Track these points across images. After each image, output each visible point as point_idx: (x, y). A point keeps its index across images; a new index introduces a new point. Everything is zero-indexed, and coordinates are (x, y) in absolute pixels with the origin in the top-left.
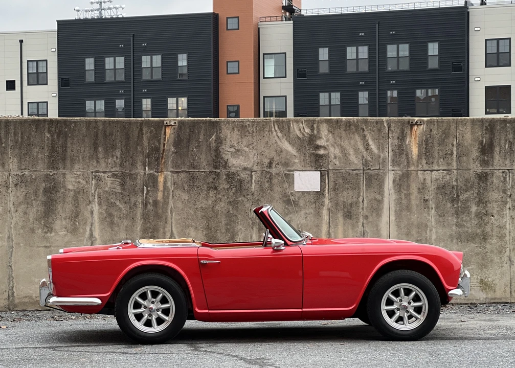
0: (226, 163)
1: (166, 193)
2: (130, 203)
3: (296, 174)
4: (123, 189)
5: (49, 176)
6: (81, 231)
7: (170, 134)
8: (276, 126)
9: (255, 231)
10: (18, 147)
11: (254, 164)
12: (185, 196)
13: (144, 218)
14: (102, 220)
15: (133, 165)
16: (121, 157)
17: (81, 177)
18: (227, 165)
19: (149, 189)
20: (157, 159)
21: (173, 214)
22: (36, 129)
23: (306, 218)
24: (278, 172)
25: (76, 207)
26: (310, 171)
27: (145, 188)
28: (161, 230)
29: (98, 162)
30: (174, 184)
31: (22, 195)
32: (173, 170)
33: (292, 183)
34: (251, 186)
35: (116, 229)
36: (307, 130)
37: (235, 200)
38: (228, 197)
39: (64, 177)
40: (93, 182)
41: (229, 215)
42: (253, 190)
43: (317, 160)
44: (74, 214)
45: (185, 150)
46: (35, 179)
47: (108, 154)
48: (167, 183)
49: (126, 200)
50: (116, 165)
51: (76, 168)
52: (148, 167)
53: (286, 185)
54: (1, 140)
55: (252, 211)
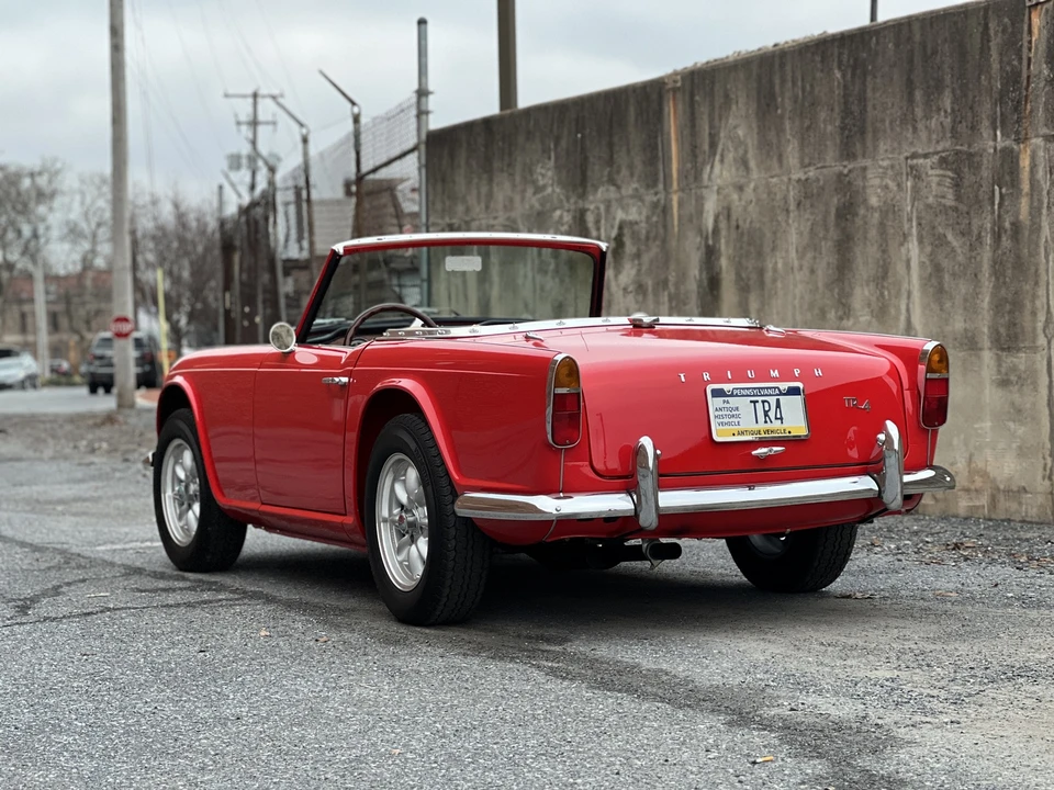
1: (1035, 197)
2: (970, 232)
4: (958, 198)
5: (843, 178)
6: (893, 311)
7: (1040, 29)
10: (798, 112)
13: (995, 274)
14: (926, 282)
15: (974, 128)
16: (953, 110)
17: (890, 172)
19: (1004, 190)
20: (1017, 106)
21: (1050, 259)
25: (884, 251)
27: (996, 187)
28: (1028, 305)
30: (1050, 174)
31: (808, 230)
32: (1047, 132)
35: (948, 305)
39: (864, 178)
40: (909, 184)
44: (880, 270)
46: (823, 188)
47: (931, 107)
48: (1037, 172)
49: (963, 226)
50: (944, 132)
51: (881, 151)
52: (1001, 132)
54: (776, 100)
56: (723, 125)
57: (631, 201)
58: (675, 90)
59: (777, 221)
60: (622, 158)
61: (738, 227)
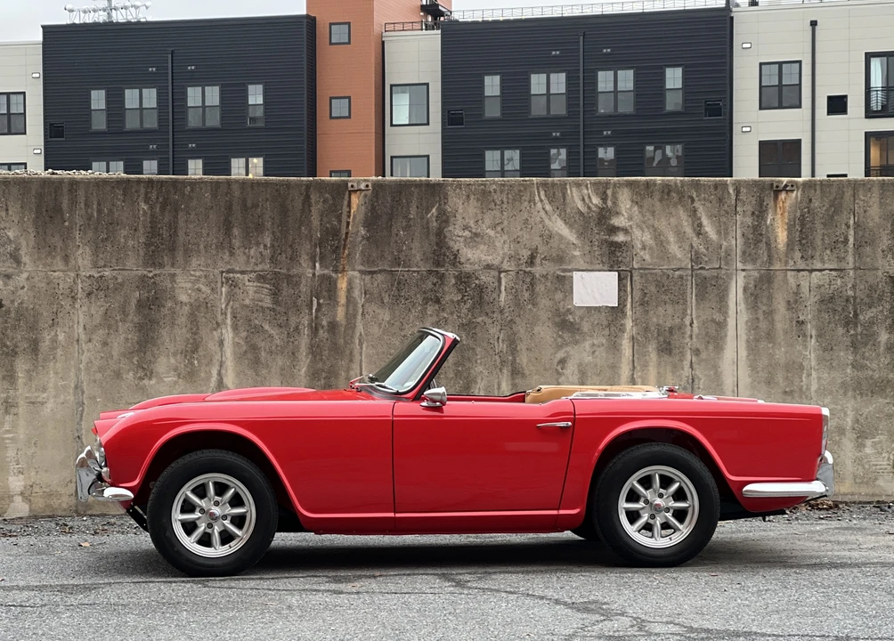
0: (456, 256)
1: (351, 308)
2: (287, 325)
3: (576, 276)
4: (276, 302)
5: (146, 279)
6: (203, 375)
7: (358, 205)
8: (542, 193)
9: (505, 375)
10: (92, 227)
11: (503, 259)
12: (385, 316)
13: (312, 353)
14: (239, 357)
15: (294, 259)
16: (273, 246)
17: (203, 280)
18: (458, 260)
19: (321, 301)
20: (336, 250)
21: (364, 346)
22: (124, 195)
23: (594, 352)
24: (545, 273)
25: (194, 334)
26: (599, 271)
27: (314, 298)
28: (343, 373)
30: (365, 294)
31: (100, 313)
32: (363, 268)
33: (569, 292)
34: (499, 296)
35: (264, 372)
36: (596, 200)
37: (470, 322)
38: (459, 317)
39: (173, 281)
40: (224, 289)
42: (502, 304)
43: (612, 253)
44: (190, 346)
45: (385, 233)
46: (122, 284)
47: (248, 240)
48: (353, 292)
49: (281, 321)
50: (263, 259)
51: (193, 265)
52: (320, 264)
53: (559, 296)
54: (62, 215)
55: (500, 341)
59: (59, 304)
61: (2, 306)
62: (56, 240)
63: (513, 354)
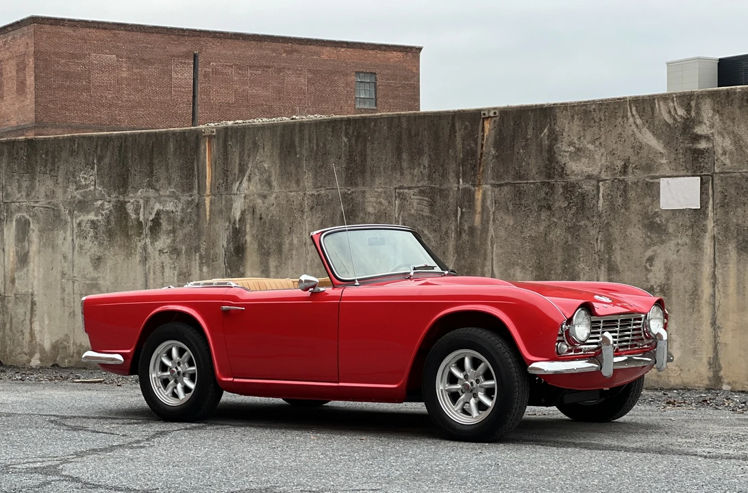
0: (563, 168)
1: (485, 216)
2: (440, 230)
3: (663, 181)
4: (432, 212)
5: (347, 196)
7: (489, 130)
8: (634, 109)
9: (603, 272)
10: (313, 157)
11: (601, 170)
12: (510, 221)
13: (457, 252)
15: (444, 176)
16: (429, 166)
17: (383, 195)
18: (565, 172)
19: (464, 210)
20: (474, 167)
21: (495, 246)
22: (333, 131)
23: (678, 251)
24: (636, 180)
26: (684, 176)
27: (459, 209)
28: (479, 268)
29: (402, 174)
30: (495, 204)
31: (319, 222)
32: (494, 182)
33: (656, 197)
34: (598, 202)
36: (681, 112)
37: (575, 225)
38: (566, 221)
39: (364, 197)
40: (397, 202)
41: (567, 248)
42: (600, 209)
43: (695, 159)
45: (509, 152)
46: (331, 200)
47: (413, 162)
48: (486, 202)
49: (435, 227)
50: (423, 178)
51: (377, 184)
52: (463, 180)
53: (647, 200)
54: (295, 149)
55: (599, 241)
56: (251, 160)
57: (168, 199)
58: (210, 137)
59: (294, 216)
60: (161, 173)
61: (261, 218)
62: (292, 169)
63: (609, 253)
